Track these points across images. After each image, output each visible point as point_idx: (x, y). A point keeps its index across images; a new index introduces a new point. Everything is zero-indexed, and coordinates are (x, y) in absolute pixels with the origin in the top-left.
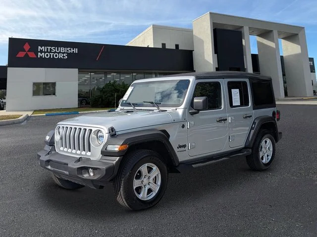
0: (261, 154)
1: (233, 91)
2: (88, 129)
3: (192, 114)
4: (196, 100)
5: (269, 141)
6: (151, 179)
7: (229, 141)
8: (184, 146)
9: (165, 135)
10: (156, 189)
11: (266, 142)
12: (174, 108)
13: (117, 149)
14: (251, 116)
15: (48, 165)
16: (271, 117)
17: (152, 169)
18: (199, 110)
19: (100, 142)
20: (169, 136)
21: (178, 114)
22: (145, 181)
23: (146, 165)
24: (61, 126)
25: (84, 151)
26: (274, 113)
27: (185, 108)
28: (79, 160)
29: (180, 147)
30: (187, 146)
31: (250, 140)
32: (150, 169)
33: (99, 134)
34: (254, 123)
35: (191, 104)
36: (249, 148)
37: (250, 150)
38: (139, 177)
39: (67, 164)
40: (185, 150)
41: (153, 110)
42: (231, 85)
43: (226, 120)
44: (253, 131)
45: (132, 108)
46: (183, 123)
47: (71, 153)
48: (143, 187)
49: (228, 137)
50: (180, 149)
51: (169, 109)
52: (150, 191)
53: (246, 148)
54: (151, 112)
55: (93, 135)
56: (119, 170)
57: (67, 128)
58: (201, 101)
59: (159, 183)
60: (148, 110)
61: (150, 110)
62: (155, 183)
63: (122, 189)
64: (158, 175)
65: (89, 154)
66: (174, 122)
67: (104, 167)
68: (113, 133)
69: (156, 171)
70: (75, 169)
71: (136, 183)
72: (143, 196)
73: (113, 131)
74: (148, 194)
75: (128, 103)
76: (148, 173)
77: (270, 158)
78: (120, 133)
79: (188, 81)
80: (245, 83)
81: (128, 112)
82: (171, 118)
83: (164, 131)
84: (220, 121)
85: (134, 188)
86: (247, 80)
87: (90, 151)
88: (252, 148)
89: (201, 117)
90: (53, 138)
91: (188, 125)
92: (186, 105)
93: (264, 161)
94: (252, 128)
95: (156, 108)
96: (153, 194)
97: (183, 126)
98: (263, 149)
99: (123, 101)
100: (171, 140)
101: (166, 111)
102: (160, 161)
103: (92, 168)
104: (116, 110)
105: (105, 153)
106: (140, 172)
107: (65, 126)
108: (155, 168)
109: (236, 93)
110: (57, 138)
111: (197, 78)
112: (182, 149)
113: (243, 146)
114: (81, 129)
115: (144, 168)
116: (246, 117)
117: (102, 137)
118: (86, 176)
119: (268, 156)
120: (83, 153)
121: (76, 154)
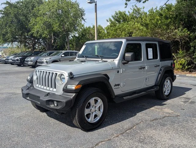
0: (164, 89)
1: (149, 49)
2: (54, 73)
3: (124, 64)
4: (126, 55)
5: (169, 81)
6: (97, 108)
7: (146, 81)
8: (119, 85)
9: (107, 77)
10: (100, 114)
11: (167, 82)
12: (112, 60)
13: (74, 88)
14: (159, 66)
15: (27, 97)
16: (170, 66)
17: (98, 101)
18: (128, 61)
19: (62, 82)
20: (108, 78)
21: (114, 64)
22: (93, 109)
23: (94, 98)
24: (37, 70)
25: (52, 88)
26: (172, 64)
27: (119, 60)
28: (48, 94)
29: (116, 85)
30: (120, 85)
31: (158, 80)
32: (96, 101)
33: (62, 77)
34: (161, 70)
35: (124, 57)
36: (158, 86)
37: (158, 87)
38: (88, 107)
39: (40, 97)
40: (119, 88)
41: (98, 61)
42: (148, 46)
43: (145, 68)
44: (160, 75)
45: (85, 59)
46: (118, 70)
47: (43, 89)
48: (92, 114)
49: (145, 79)
50: (116, 87)
51: (109, 60)
52: (96, 116)
53: (155, 85)
54: (97, 62)
55: (58, 77)
56: (75, 102)
57: (41, 71)
58: (130, 55)
59: (102, 110)
60: (95, 60)
61: (96, 61)
62: (99, 110)
63: (76, 116)
64: (101, 105)
65: (55, 90)
66: (112, 69)
67: (65, 101)
68: (71, 76)
69: (100, 102)
70: (45, 101)
71: (87, 111)
72: (91, 120)
73: (71, 75)
74: (94, 118)
75: (82, 56)
76: (95, 104)
77: (169, 91)
78: (76, 76)
79: (122, 42)
80: (156, 45)
81: (82, 62)
82: (110, 67)
83: (106, 75)
84: (141, 68)
85: (85, 114)
86: (157, 43)
87: (55, 88)
88: (159, 86)
89: (129, 66)
90: (32, 78)
91: (121, 71)
92: (120, 58)
93: (166, 94)
94: (159, 73)
95: (100, 59)
96: (98, 118)
97: (118, 72)
98: (165, 86)
99: (79, 54)
100: (110, 81)
101: (107, 61)
102: (103, 95)
103: (56, 101)
104: (75, 60)
105: (66, 90)
106: (89, 103)
107: (40, 70)
108: (100, 100)
109: (150, 50)
110: (35, 78)
111: (127, 40)
112: (117, 87)
113: (154, 85)
114: (50, 73)
115: (92, 101)
116: (157, 66)
117: (64, 78)
118: (52, 106)
119: (168, 90)
120: (51, 89)
121: (46, 89)
